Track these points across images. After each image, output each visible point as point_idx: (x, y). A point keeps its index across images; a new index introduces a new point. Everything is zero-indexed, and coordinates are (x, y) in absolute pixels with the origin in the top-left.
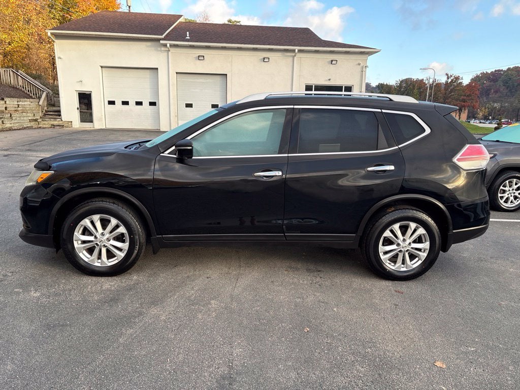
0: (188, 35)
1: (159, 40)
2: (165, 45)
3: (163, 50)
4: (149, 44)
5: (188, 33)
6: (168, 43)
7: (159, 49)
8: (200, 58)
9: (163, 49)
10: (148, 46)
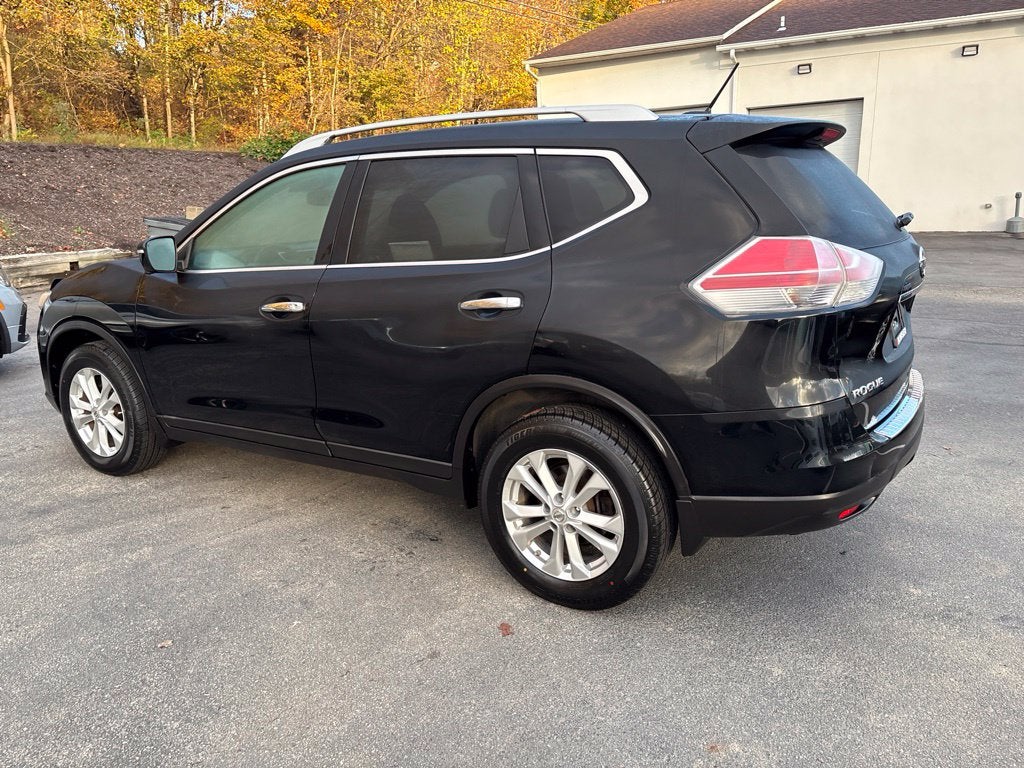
0: (783, 24)
1: (712, 46)
2: (727, 54)
3: (723, 66)
4: (696, 56)
5: (783, 18)
6: (732, 48)
7: (717, 64)
8: (804, 69)
9: (724, 62)
10: (693, 62)
